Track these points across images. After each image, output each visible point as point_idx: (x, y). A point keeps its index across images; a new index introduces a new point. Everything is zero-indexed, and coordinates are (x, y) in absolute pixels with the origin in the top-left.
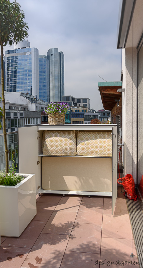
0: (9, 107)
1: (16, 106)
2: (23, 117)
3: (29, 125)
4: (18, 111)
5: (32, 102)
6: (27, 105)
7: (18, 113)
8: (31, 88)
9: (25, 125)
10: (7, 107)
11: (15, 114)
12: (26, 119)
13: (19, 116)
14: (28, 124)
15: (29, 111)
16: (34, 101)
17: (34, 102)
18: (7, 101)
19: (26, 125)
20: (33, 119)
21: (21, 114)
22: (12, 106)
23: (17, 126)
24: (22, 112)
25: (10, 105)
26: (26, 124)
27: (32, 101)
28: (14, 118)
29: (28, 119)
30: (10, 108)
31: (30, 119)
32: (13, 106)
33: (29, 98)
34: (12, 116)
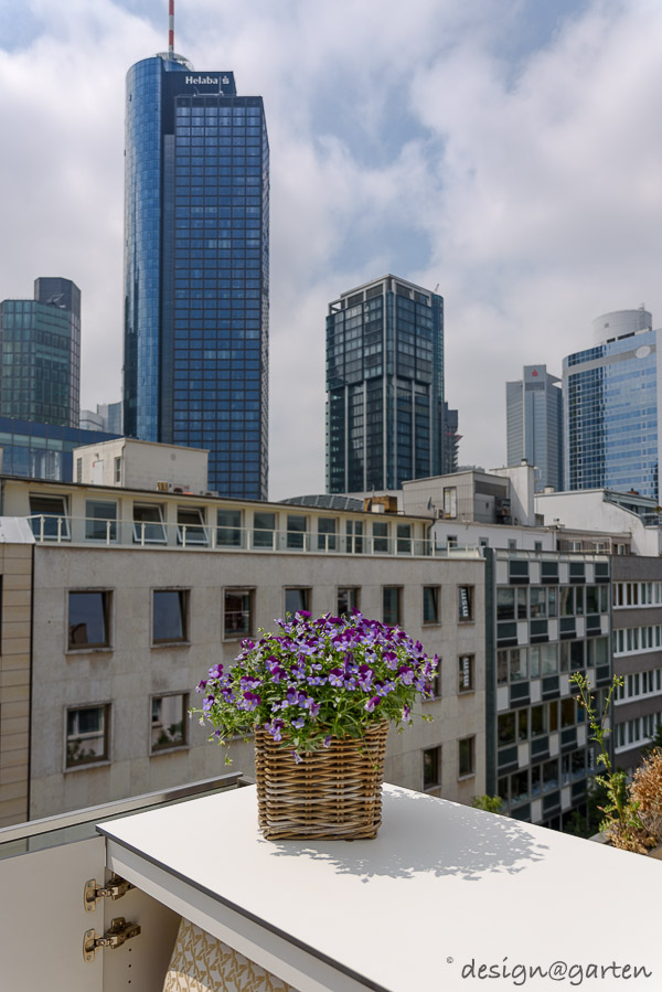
0: (558, 542)
1: (584, 539)
2: (607, 580)
3: (633, 606)
4: (589, 558)
5: (648, 521)
6: (628, 536)
7: (589, 563)
8: (657, 471)
9: (614, 608)
10: (549, 543)
11: (577, 568)
12: (621, 586)
13: (590, 576)
14: (629, 603)
15: (632, 555)
16: (654, 517)
17: (656, 523)
18: (556, 523)
19: (621, 607)
20: (650, 585)
21: (600, 568)
22: (570, 539)
23: (582, 613)
24: (605, 559)
25: (562, 537)
26: (621, 603)
27: (646, 518)
28: (572, 581)
29: (629, 586)
30: (562, 547)
31: (636, 586)
32: (574, 540)
33: (637, 507)
34: (564, 576)
